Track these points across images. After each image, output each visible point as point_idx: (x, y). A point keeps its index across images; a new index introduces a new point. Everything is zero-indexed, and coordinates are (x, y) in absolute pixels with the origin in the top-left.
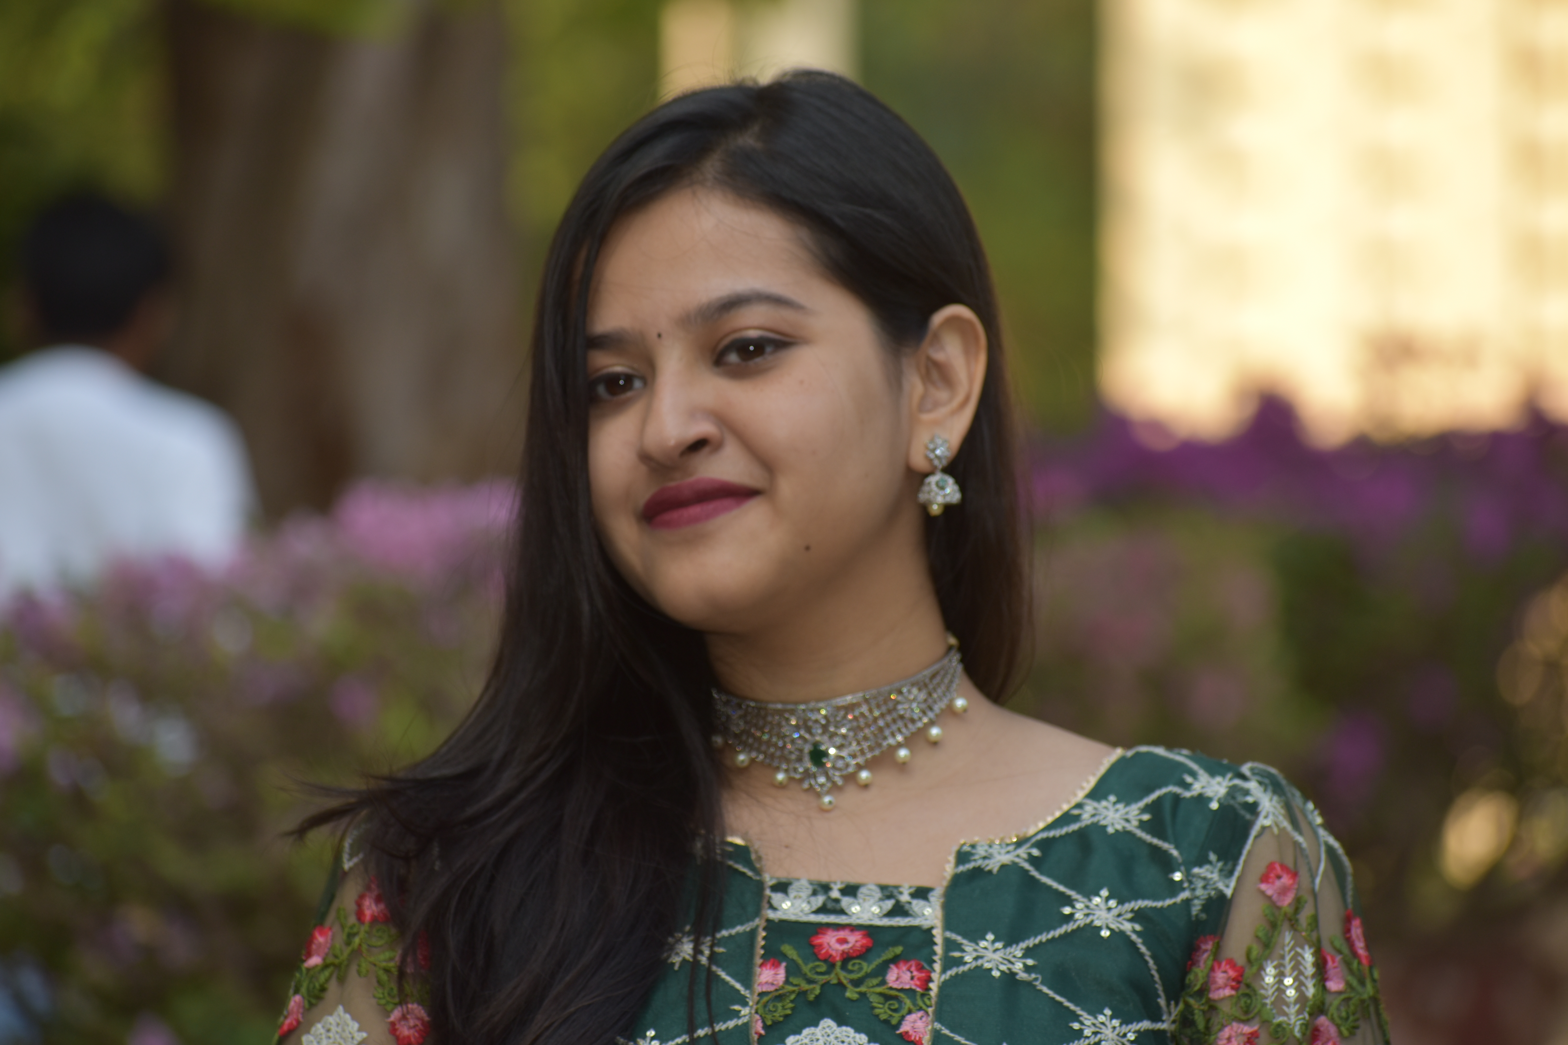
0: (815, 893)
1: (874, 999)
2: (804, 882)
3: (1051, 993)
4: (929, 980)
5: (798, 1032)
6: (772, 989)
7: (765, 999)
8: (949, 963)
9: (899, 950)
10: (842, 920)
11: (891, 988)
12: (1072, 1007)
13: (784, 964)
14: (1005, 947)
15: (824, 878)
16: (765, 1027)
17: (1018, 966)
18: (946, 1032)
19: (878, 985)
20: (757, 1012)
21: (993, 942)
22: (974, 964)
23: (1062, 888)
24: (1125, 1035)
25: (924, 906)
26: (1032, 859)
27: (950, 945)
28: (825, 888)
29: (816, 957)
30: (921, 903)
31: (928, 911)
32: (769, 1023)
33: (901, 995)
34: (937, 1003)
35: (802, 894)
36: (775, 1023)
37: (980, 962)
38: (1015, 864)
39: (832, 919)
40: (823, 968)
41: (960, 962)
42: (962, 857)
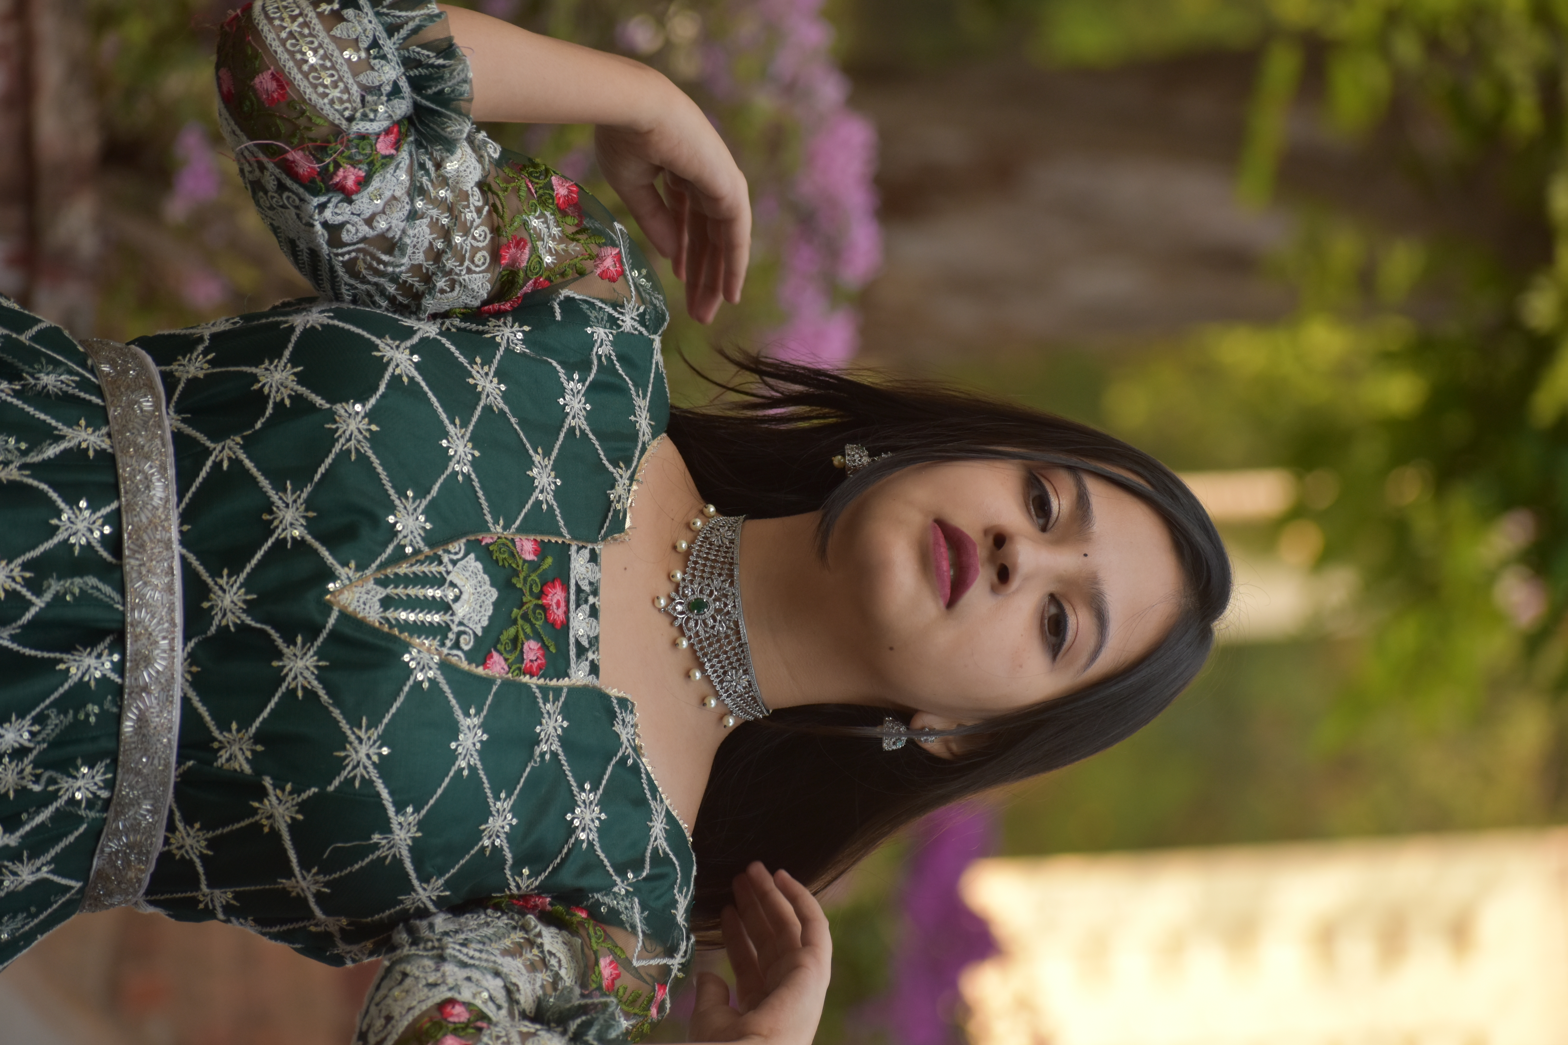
0: (591, 584)
1: (512, 631)
2: (598, 576)
3: (525, 775)
4: (532, 675)
5: (486, 571)
6: (519, 550)
7: (510, 544)
8: (544, 690)
9: (553, 649)
10: (572, 606)
11: (523, 644)
12: (516, 792)
13: (535, 559)
14: (558, 736)
15: (602, 591)
16: (488, 545)
17: (544, 747)
18: (495, 688)
19: (525, 633)
20: (499, 538)
21: (561, 727)
22: (544, 711)
23: (604, 782)
24: (498, 837)
25: (585, 672)
26: (624, 759)
27: (558, 691)
28: (595, 593)
29: (544, 584)
30: (588, 669)
31: (581, 674)
32: (491, 548)
33: (518, 652)
34: (514, 681)
35: (590, 573)
36: (491, 553)
37: (546, 716)
38: (621, 744)
39: (573, 597)
40: (536, 590)
41: (546, 700)
42: (623, 702)
